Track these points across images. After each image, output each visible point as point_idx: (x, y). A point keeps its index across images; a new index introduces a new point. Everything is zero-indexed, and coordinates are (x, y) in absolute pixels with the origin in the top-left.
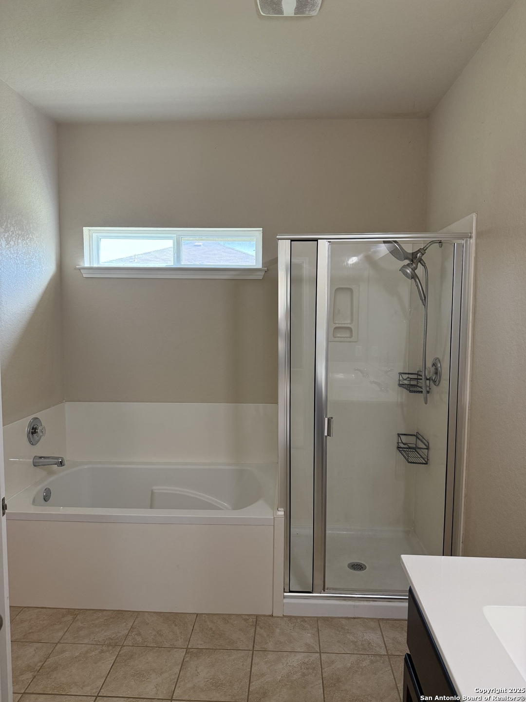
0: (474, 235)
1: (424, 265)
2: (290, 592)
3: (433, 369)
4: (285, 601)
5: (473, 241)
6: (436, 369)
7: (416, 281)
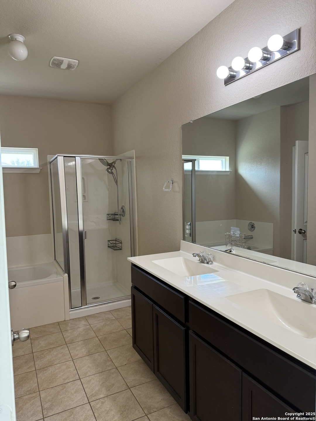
0: (134, 158)
1: (115, 168)
2: (72, 309)
3: (122, 210)
4: (70, 313)
5: (134, 160)
6: (123, 210)
7: (113, 175)
